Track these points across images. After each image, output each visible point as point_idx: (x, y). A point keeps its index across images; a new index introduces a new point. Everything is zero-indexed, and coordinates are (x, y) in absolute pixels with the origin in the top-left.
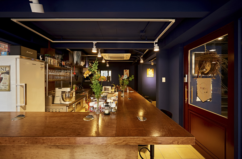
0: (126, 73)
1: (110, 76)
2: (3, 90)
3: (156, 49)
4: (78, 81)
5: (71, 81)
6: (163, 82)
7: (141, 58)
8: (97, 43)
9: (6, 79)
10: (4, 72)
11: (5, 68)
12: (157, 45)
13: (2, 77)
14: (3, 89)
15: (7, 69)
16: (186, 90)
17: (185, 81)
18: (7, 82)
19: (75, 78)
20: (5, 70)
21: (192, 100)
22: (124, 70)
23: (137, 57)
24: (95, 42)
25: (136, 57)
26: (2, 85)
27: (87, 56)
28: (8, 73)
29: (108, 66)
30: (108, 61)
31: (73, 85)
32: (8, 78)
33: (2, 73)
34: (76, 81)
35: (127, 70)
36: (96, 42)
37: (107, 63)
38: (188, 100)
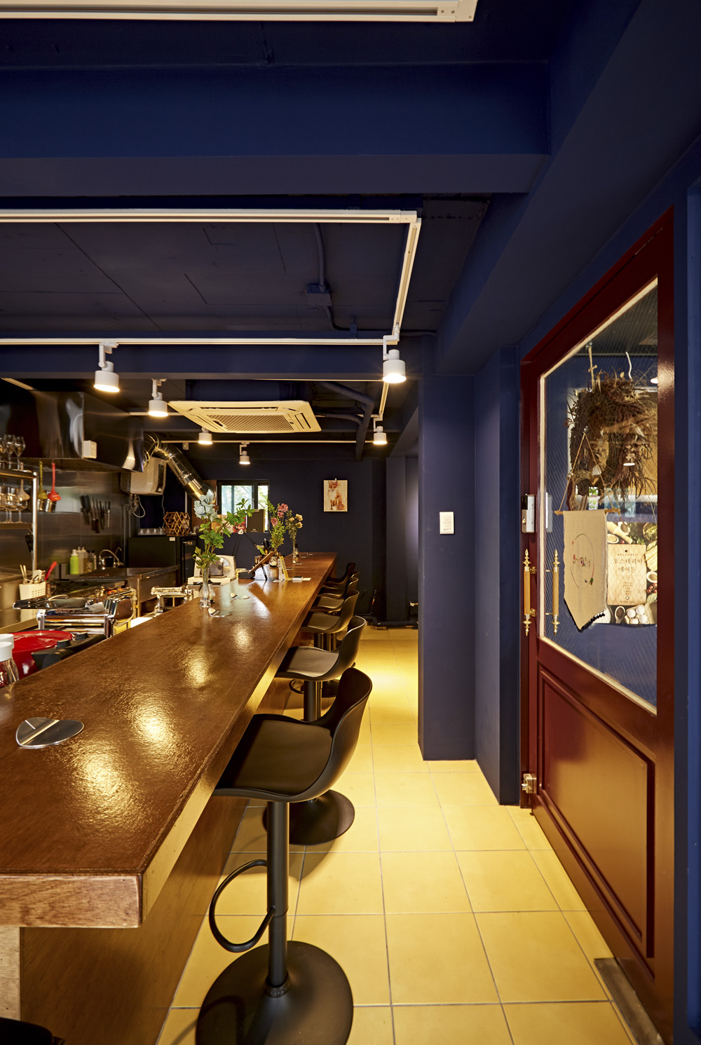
0: (334, 495)
1: (262, 511)
3: (394, 374)
4: (102, 533)
5: (34, 533)
6: (442, 531)
7: (378, 424)
8: (121, 346)
12: (395, 353)
16: (527, 569)
17: (525, 528)
19: (86, 519)
21: (556, 617)
22: (326, 483)
23: (357, 420)
24: (107, 344)
25: (353, 419)
27: (126, 414)
29: (248, 463)
30: (248, 442)
31: (71, 552)
34: (93, 533)
35: (339, 481)
36: (113, 343)
37: (244, 449)
38: (535, 620)
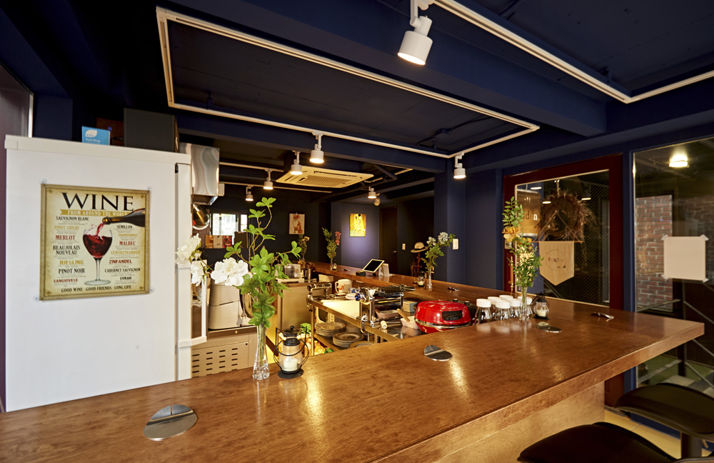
0: (296, 223)
1: (246, 233)
2: (113, 290)
6: (454, 248)
9: (130, 243)
10: (121, 215)
11: (125, 198)
13: (108, 235)
14: (112, 285)
15: (135, 205)
16: (512, 264)
18: (136, 255)
20: (125, 209)
22: (291, 216)
24: (318, 134)
26: (110, 271)
28: (139, 219)
29: (252, 200)
32: (138, 241)
33: (109, 221)
35: (300, 215)
36: (321, 134)
